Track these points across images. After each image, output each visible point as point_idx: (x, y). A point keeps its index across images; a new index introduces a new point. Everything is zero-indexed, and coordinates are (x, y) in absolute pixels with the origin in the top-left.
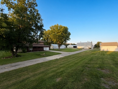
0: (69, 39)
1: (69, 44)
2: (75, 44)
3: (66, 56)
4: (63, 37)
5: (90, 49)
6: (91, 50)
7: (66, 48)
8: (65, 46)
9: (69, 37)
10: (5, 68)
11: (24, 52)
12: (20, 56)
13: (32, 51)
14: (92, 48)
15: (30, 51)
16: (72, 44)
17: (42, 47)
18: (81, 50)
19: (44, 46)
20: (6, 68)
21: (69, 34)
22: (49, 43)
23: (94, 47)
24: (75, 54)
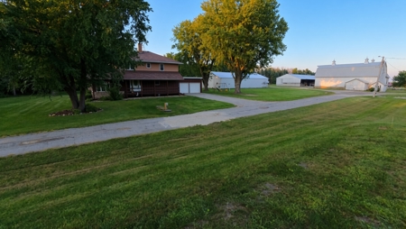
0: (279, 50)
1: (286, 72)
2: (308, 73)
3: (243, 116)
4: (253, 41)
5: (372, 90)
6: (373, 94)
7: (272, 86)
8: (266, 79)
9: (279, 40)
10: (21, 144)
11: (114, 97)
12: (94, 110)
13: (140, 96)
14: (383, 88)
15: (134, 95)
16: (296, 72)
17: (175, 83)
18: (329, 94)
19: (178, 77)
20: (26, 143)
21: (283, 27)
22: (204, 68)
23: (394, 85)
24: (290, 111)
